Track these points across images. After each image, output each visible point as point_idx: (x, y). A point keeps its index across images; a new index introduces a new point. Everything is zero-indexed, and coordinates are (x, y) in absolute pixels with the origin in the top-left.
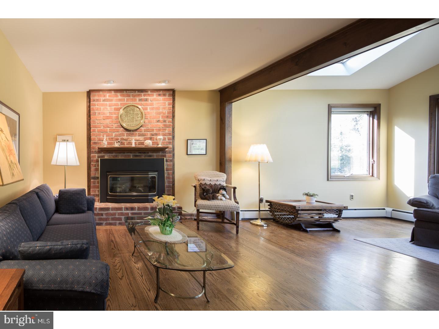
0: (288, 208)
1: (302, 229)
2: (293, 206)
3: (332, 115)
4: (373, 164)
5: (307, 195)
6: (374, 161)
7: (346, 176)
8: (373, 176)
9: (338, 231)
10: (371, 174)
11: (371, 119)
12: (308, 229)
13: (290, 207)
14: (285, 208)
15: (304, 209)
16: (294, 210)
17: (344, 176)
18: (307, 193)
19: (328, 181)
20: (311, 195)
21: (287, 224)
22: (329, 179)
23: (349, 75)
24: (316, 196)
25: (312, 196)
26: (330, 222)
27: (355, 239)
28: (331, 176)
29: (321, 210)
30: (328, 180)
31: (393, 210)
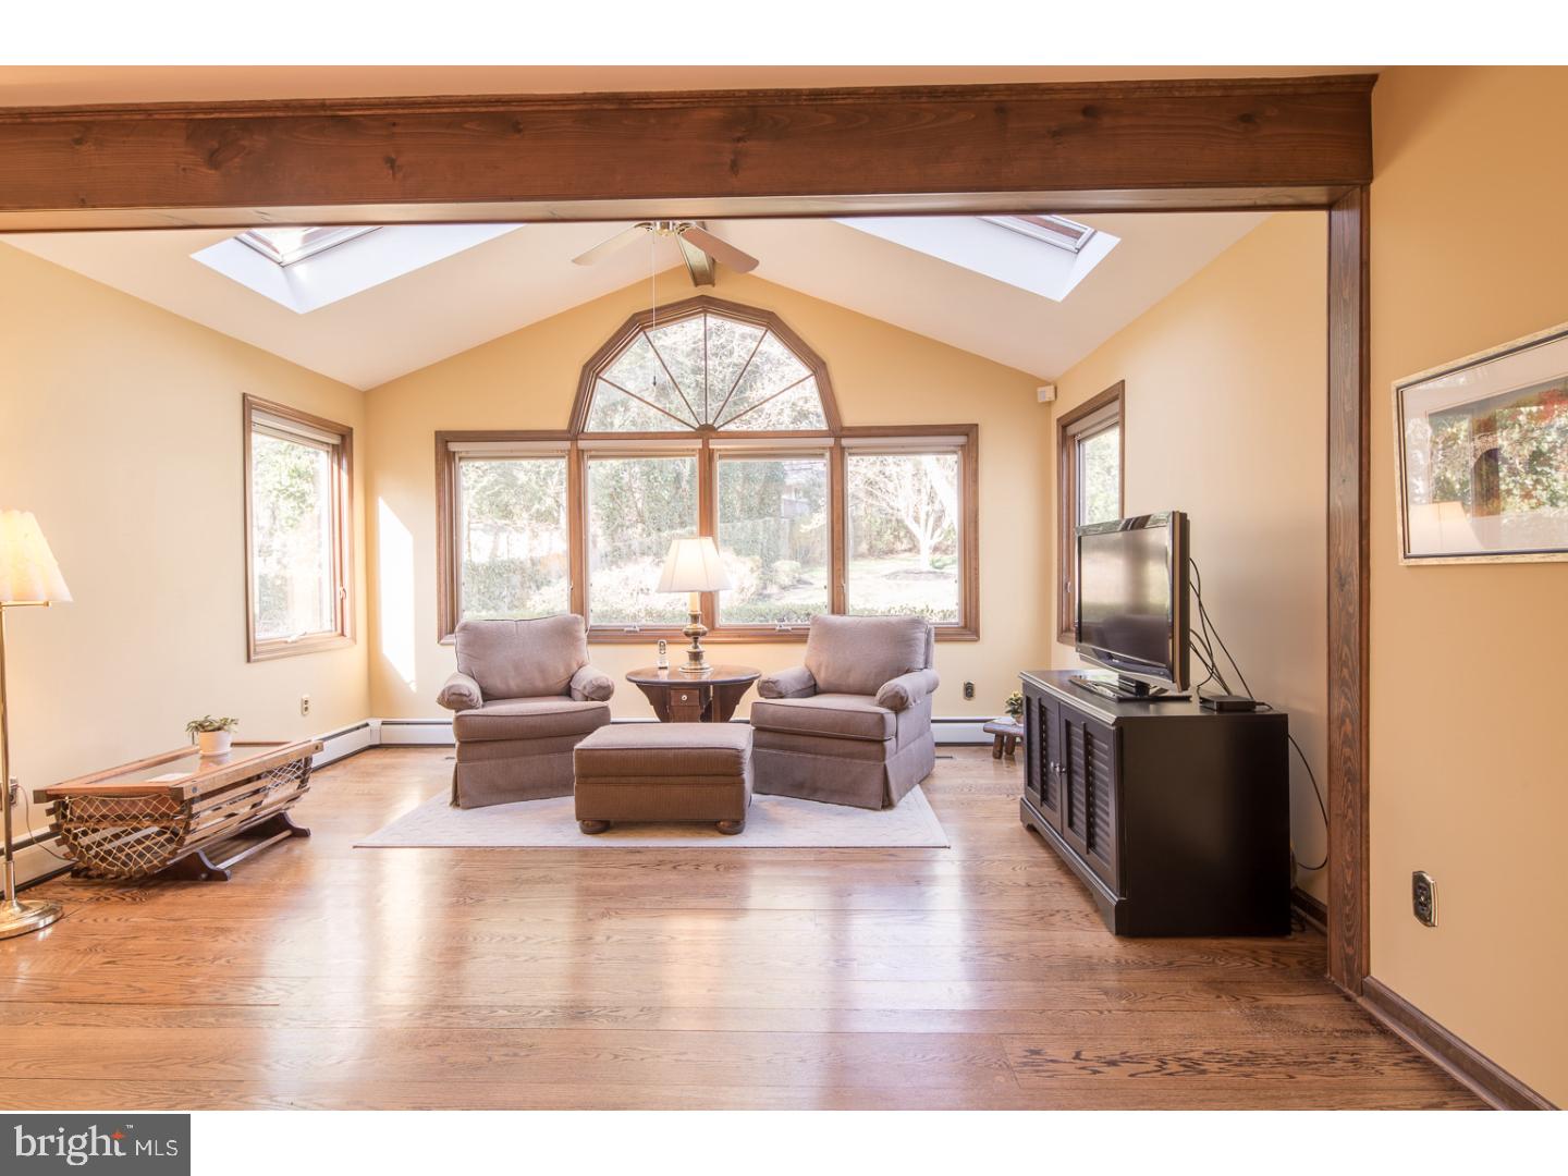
0: (146, 802)
1: (203, 876)
2: (170, 789)
3: (253, 435)
4: (342, 600)
5: (201, 727)
6: (344, 590)
7: (289, 640)
8: (343, 634)
9: (302, 834)
10: (339, 631)
11: (336, 467)
12: (222, 866)
13: (154, 799)
14: (134, 804)
15: (210, 789)
16: (174, 805)
17: (286, 642)
18: (202, 719)
19: (249, 665)
20: (217, 725)
21: (146, 873)
22: (253, 658)
23: (301, 312)
24: (233, 727)
25: (219, 729)
26: (281, 809)
27: (356, 844)
28: (255, 645)
29: (259, 777)
30: (249, 660)
31: (383, 724)
